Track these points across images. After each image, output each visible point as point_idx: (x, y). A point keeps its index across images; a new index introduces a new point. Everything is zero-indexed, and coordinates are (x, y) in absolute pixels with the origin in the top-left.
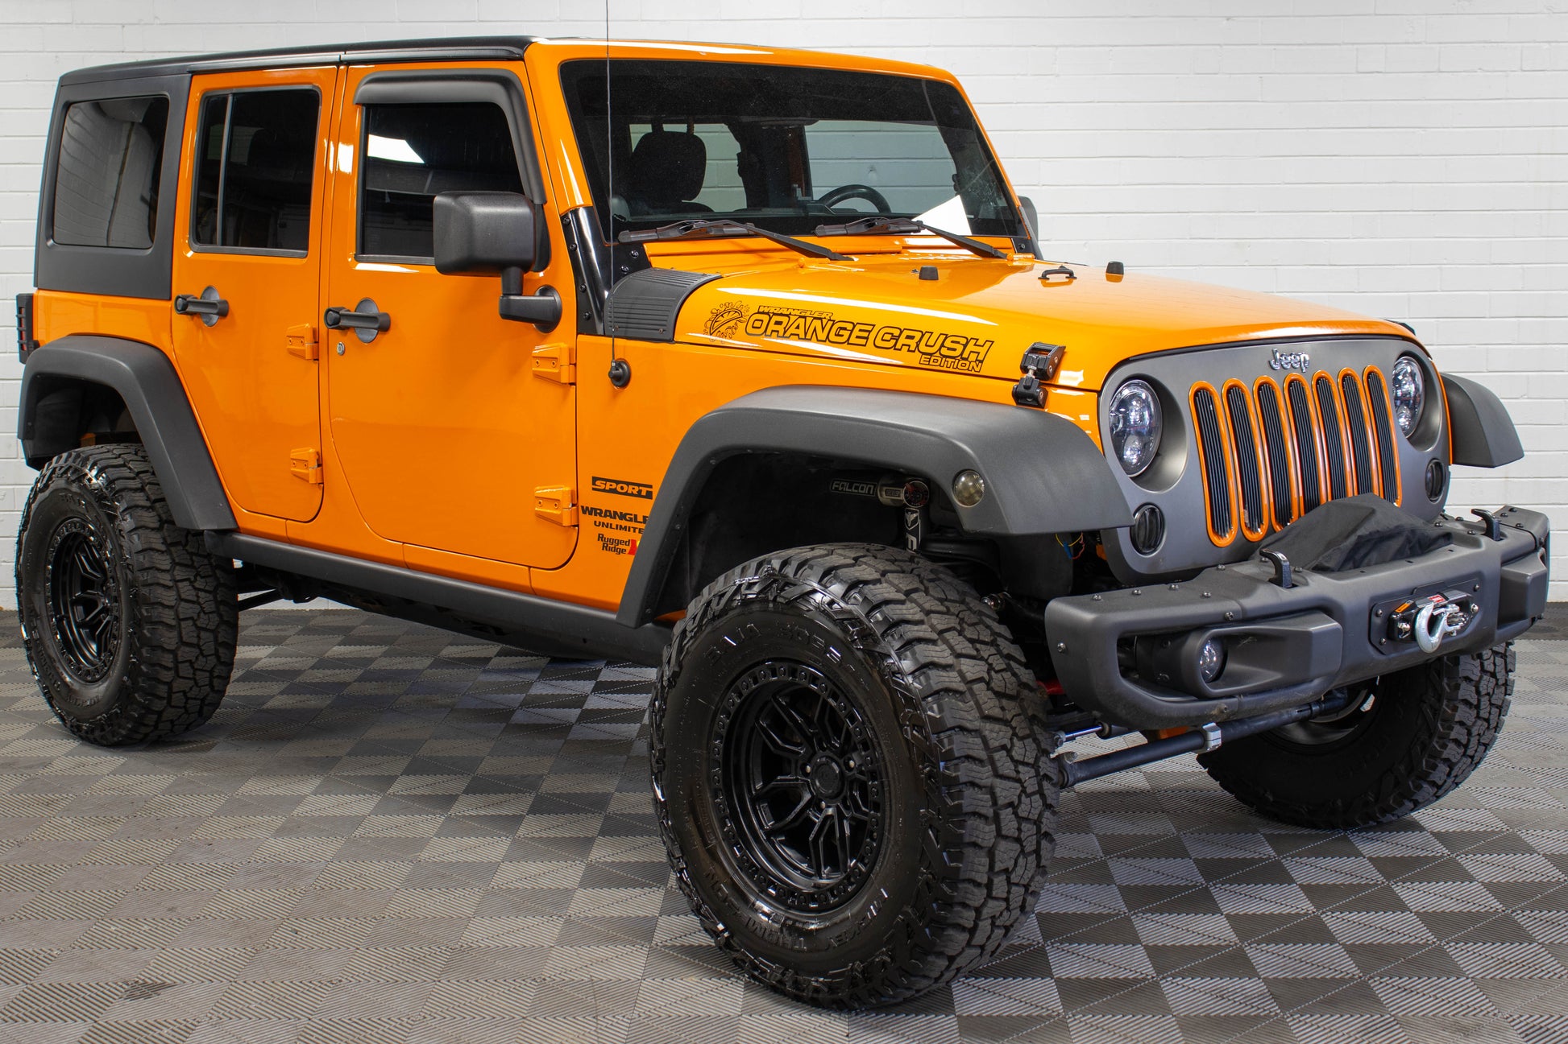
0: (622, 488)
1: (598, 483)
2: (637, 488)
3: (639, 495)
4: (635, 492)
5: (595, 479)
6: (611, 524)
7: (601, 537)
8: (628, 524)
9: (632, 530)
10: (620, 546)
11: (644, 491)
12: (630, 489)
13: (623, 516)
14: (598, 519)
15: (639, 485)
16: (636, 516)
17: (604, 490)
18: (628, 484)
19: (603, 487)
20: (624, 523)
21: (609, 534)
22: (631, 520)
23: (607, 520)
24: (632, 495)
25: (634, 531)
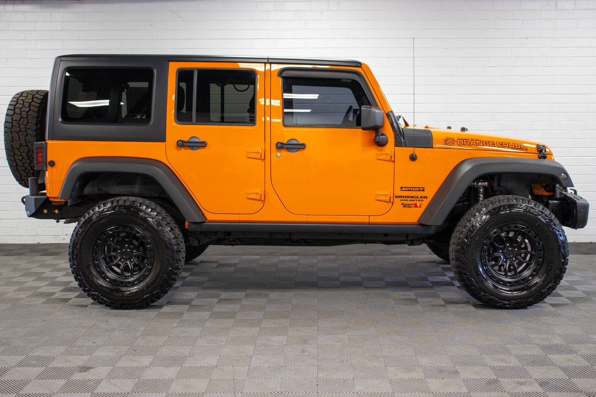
0: (413, 189)
1: (402, 189)
2: (418, 189)
3: (419, 190)
4: (417, 190)
5: (401, 188)
6: (407, 200)
7: (402, 204)
8: (414, 199)
9: (416, 200)
10: (410, 206)
11: (421, 189)
12: (416, 189)
13: (412, 197)
14: (402, 199)
15: (419, 188)
16: (417, 197)
17: (405, 190)
18: (415, 188)
19: (405, 189)
20: (412, 199)
21: (405, 202)
22: (416, 198)
23: (406, 199)
24: (417, 191)
25: (417, 201)
